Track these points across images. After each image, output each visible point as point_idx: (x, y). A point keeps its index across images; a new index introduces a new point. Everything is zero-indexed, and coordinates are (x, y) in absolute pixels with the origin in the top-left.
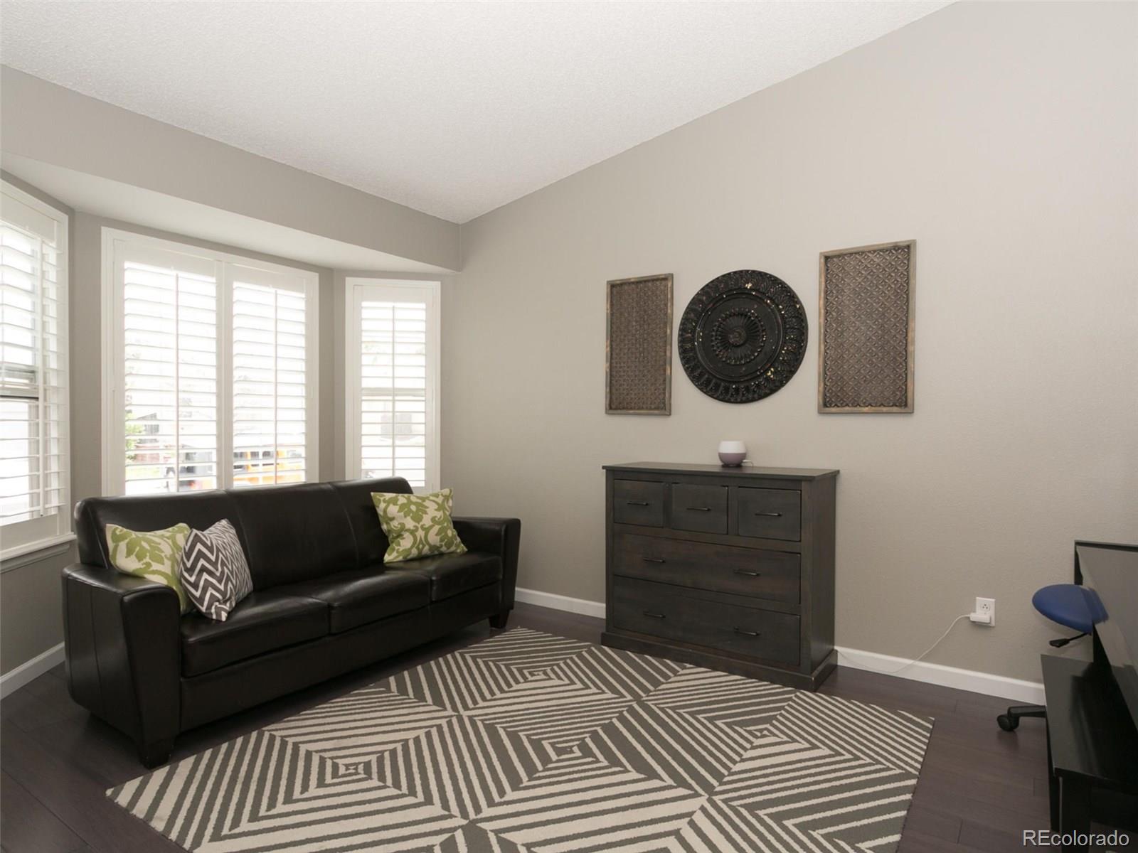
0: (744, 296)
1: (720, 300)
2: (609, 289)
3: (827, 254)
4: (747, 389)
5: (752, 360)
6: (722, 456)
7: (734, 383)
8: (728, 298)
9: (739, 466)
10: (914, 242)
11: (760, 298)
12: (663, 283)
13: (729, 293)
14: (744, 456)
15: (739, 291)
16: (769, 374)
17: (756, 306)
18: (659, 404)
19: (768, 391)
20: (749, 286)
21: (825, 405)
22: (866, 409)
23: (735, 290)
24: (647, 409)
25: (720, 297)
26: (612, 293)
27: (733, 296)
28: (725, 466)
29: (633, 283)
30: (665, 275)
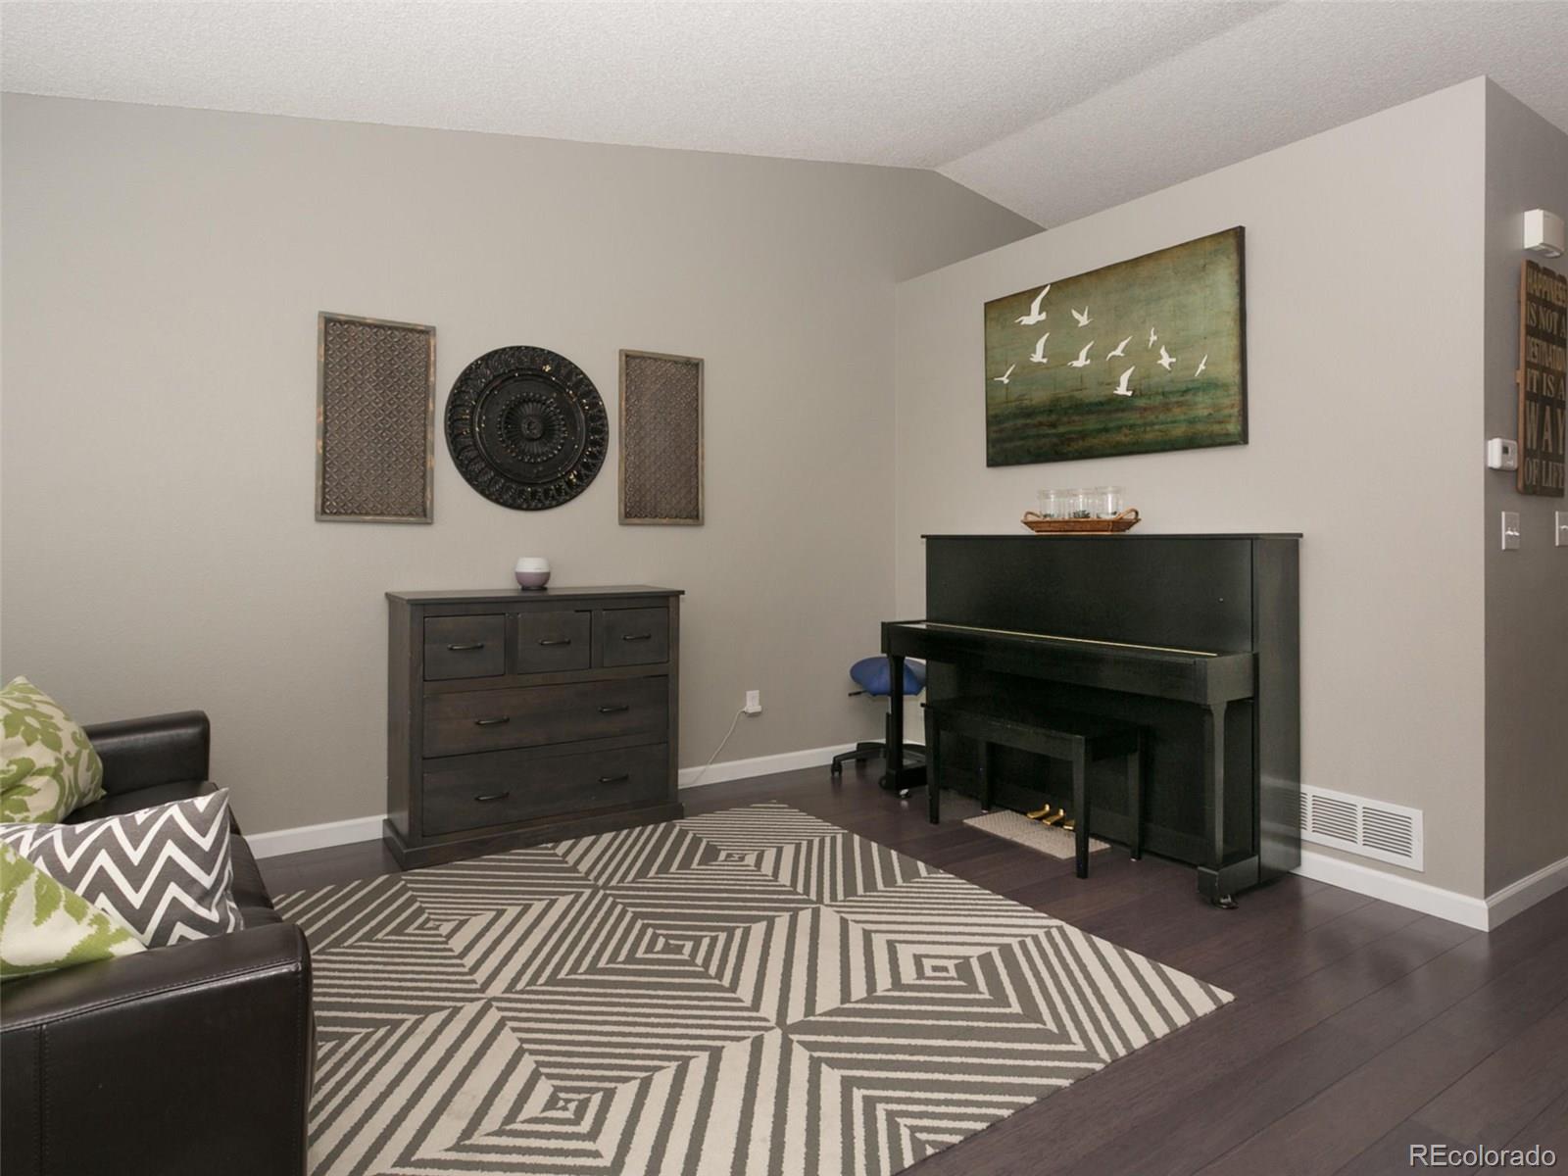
0: (541, 380)
1: (510, 378)
2: (322, 326)
3: (629, 353)
4: (546, 492)
5: (550, 458)
6: (519, 577)
7: (530, 485)
8: (520, 378)
9: (542, 588)
10: (702, 360)
11: (561, 387)
12: (422, 337)
13: (523, 372)
14: (547, 576)
15: (535, 373)
16: (572, 477)
17: (555, 395)
18: (418, 510)
19: (568, 498)
20: (548, 368)
21: (626, 517)
22: (664, 521)
23: (529, 369)
24: (396, 515)
25: (510, 375)
26: (327, 333)
27: (529, 377)
28: (525, 589)
29: (369, 325)
30: (426, 326)
